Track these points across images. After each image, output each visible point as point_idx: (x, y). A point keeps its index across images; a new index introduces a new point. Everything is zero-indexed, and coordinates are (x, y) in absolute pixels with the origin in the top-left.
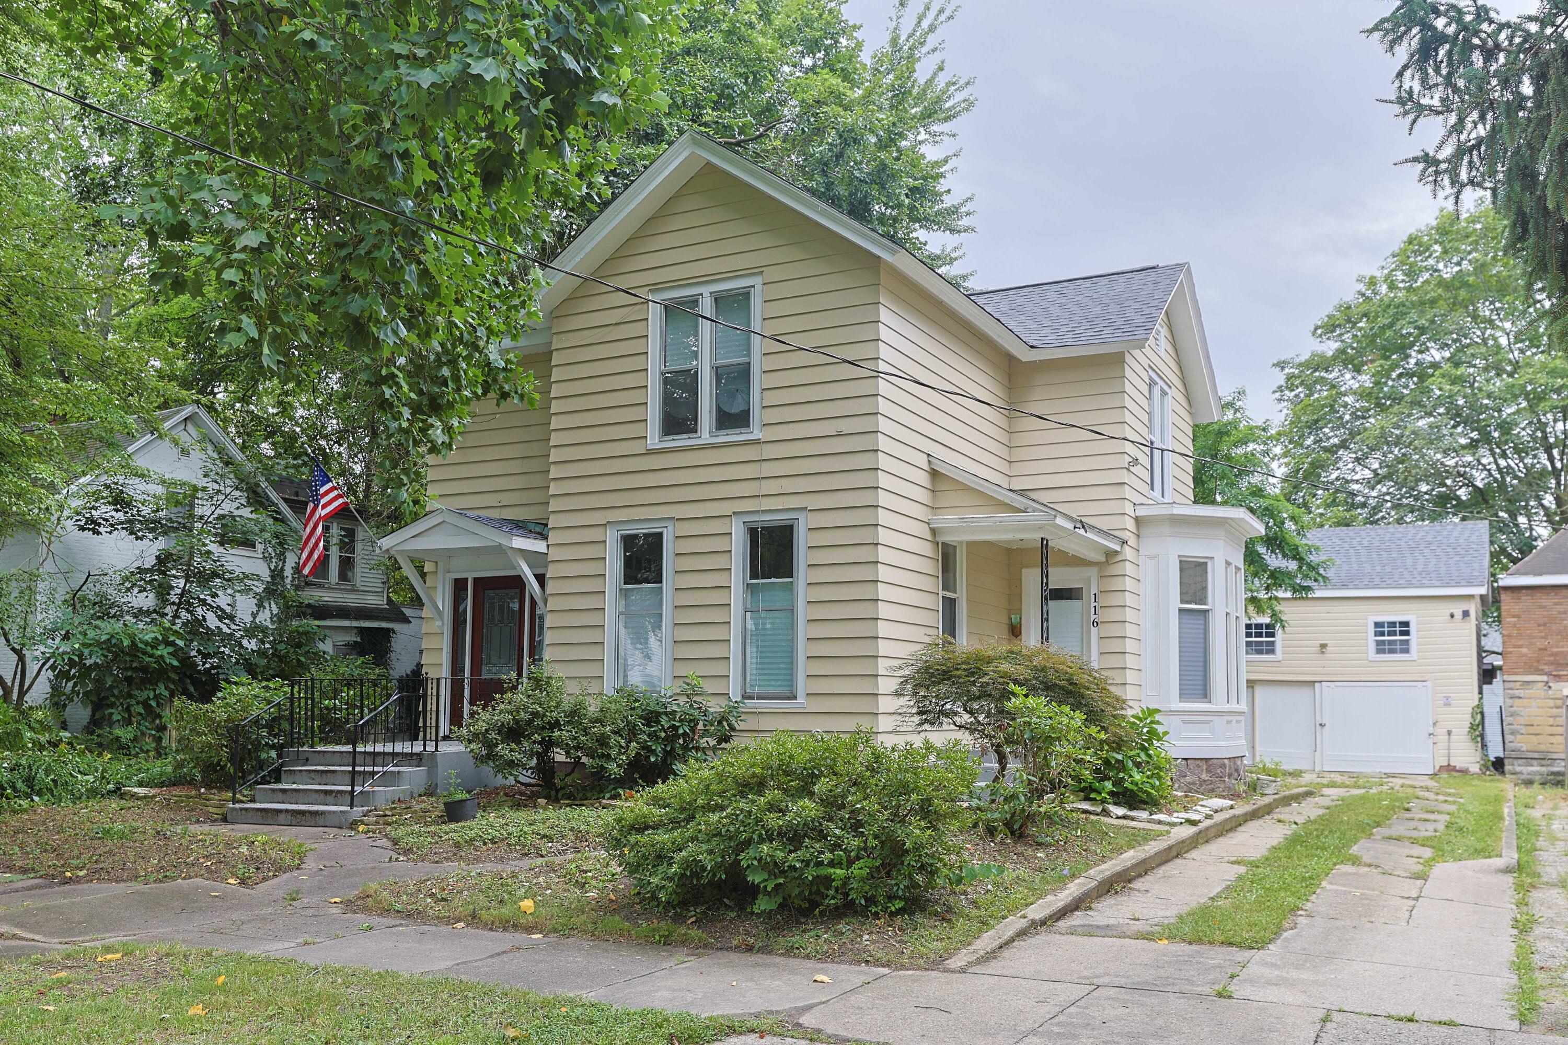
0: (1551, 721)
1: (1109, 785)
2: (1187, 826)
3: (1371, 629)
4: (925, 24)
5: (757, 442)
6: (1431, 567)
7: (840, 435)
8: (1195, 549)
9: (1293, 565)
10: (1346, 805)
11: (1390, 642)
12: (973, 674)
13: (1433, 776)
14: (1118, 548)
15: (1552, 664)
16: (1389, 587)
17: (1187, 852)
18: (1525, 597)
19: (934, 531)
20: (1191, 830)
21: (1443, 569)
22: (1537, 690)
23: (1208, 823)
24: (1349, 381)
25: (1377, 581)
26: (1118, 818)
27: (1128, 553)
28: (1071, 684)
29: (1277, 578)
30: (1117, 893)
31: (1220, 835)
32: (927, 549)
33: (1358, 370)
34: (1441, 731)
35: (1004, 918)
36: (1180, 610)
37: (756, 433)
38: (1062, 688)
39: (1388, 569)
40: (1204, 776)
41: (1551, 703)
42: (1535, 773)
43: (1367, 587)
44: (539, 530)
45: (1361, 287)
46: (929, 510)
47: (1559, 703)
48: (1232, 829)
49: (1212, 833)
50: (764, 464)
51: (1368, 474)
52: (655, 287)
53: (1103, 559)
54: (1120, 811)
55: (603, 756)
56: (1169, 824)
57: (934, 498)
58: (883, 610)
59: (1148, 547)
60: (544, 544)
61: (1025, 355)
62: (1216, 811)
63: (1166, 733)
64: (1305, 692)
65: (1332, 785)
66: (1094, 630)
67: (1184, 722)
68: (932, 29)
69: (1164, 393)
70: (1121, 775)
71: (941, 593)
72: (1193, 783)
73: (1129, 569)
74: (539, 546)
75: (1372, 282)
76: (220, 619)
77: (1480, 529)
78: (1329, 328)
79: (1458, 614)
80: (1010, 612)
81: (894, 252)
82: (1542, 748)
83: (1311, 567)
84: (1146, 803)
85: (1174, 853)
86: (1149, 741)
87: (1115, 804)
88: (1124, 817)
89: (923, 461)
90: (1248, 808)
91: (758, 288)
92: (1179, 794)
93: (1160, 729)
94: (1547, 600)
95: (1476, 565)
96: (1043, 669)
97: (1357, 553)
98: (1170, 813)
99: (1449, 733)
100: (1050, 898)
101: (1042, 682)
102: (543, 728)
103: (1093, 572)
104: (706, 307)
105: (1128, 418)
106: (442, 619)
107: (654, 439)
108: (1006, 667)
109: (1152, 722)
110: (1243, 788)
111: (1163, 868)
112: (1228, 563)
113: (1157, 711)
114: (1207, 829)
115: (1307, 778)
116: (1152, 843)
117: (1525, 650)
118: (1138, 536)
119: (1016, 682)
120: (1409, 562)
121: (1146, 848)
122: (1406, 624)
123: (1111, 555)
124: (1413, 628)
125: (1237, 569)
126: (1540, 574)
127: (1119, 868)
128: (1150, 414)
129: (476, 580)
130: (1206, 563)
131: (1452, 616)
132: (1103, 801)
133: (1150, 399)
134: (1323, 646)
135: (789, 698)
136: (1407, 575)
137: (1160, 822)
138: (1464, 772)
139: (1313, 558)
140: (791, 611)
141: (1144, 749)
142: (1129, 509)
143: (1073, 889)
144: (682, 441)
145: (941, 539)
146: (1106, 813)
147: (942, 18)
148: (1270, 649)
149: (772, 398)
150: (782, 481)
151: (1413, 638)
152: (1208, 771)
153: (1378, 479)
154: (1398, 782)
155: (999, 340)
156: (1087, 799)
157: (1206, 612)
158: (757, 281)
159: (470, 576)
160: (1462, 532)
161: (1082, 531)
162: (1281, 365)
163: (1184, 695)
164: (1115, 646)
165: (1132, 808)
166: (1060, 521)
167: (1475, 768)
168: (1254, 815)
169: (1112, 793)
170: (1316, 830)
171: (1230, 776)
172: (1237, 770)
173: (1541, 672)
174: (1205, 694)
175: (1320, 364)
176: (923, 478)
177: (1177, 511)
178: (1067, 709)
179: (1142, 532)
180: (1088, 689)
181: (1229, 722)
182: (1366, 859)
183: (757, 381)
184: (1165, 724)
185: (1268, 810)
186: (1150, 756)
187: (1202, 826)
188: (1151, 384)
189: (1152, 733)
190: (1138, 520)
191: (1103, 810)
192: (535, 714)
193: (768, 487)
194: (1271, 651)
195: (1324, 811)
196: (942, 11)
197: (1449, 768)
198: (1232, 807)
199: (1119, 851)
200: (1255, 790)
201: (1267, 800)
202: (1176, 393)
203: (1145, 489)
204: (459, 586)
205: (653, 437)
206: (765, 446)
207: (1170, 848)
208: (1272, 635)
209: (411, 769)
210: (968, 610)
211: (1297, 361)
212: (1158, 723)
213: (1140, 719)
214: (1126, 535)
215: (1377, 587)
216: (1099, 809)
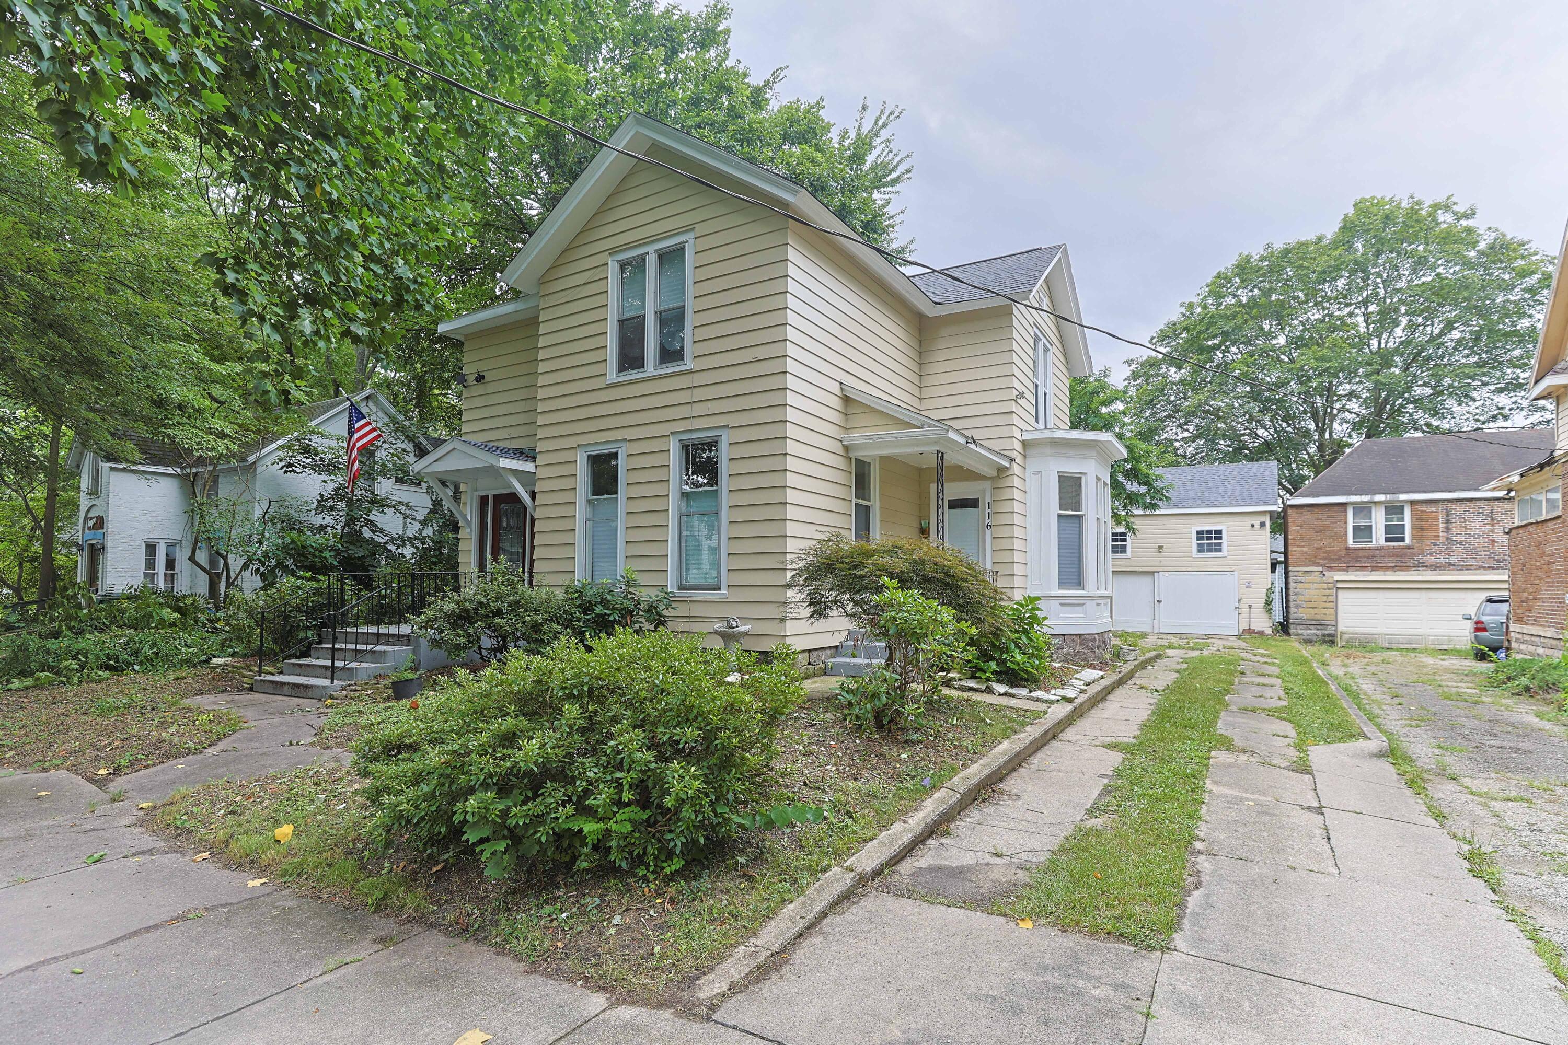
0: (1325, 598)
1: (993, 665)
2: (1064, 704)
3: (1195, 536)
4: (880, 123)
5: (688, 372)
6: (1237, 493)
7: (755, 361)
8: (1071, 467)
9: (1143, 489)
10: (1195, 669)
11: (1209, 545)
12: (855, 567)
13: (1239, 637)
14: (1007, 465)
15: (1324, 558)
16: (1208, 506)
17: (1062, 731)
18: (1305, 511)
19: (847, 448)
20: (1069, 707)
21: (1246, 493)
22: (1316, 577)
23: (1083, 697)
24: (1174, 374)
25: (1199, 502)
26: (1000, 695)
27: (1016, 469)
28: (950, 576)
29: (1132, 499)
30: (984, 800)
31: (1093, 706)
32: (840, 462)
33: (1180, 368)
34: (1244, 605)
35: (825, 870)
36: (1059, 516)
37: (689, 363)
38: (939, 580)
39: (1206, 494)
40: (1078, 648)
41: (1325, 586)
42: (1313, 635)
43: (1191, 507)
44: (528, 455)
45: (1183, 310)
46: (842, 430)
47: (1331, 586)
48: (1103, 699)
49: (1086, 706)
50: (695, 390)
51: (1186, 434)
52: (613, 251)
53: (995, 474)
54: (1002, 688)
55: (536, 641)
56: (1047, 702)
57: (847, 420)
58: (791, 512)
59: (1033, 465)
60: (533, 465)
61: (931, 312)
62: (1088, 684)
63: (1045, 618)
64: (1147, 580)
65: (1171, 647)
66: (988, 532)
67: (1062, 605)
68: (884, 125)
69: (1046, 350)
70: (1004, 656)
71: (854, 500)
72: (1069, 654)
73: (1017, 482)
74: (529, 467)
75: (1191, 306)
76: (374, 532)
77: (1270, 467)
78: (1163, 337)
79: (1257, 524)
80: (921, 518)
81: (795, 193)
82: (1318, 617)
83: (1158, 491)
84: (1027, 680)
85: (1050, 735)
86: (1031, 625)
87: (998, 681)
88: (1006, 694)
89: (836, 389)
90: (1115, 677)
91: (691, 242)
92: (1057, 665)
93: (1040, 614)
94: (1321, 514)
95: (1270, 491)
96: (923, 562)
97: (1184, 483)
98: (1047, 690)
99: (1250, 607)
100: (898, 826)
101: (918, 575)
102: (487, 616)
103: (987, 485)
104: (651, 262)
105: (1016, 372)
106: (470, 527)
107: (612, 375)
108: (886, 560)
109: (1033, 609)
110: (1109, 656)
111: (1039, 755)
112: (1098, 479)
113: (1039, 599)
114: (1082, 704)
115: (1151, 639)
116: (1028, 729)
117: (1305, 549)
118: (1025, 457)
119: (892, 576)
120: (1221, 489)
121: (1022, 736)
122: (1220, 532)
123: (1002, 470)
124: (1224, 535)
125: (1105, 484)
126: (1318, 496)
127: (988, 771)
128: (1035, 362)
129: (495, 496)
130: (1080, 478)
131: (1253, 526)
132: (988, 679)
133: (1035, 349)
134: (1160, 548)
135: (714, 589)
136: (1220, 499)
137: (1038, 700)
138: (1261, 634)
139: (1159, 484)
140: (716, 514)
141: (1025, 632)
142: (1017, 434)
143: (930, 808)
144: (633, 375)
145: (854, 455)
146: (989, 690)
147: (892, 118)
148: (1123, 550)
149: (702, 334)
150: (709, 403)
151: (1224, 541)
152: (1081, 644)
153: (1193, 439)
154: (1219, 643)
155: (907, 295)
156: (973, 677)
157: (1080, 517)
158: (690, 236)
159: (490, 493)
160: (1258, 469)
161: (972, 446)
162: (1129, 362)
163: (1062, 584)
164: (1005, 544)
165: (1013, 685)
166: (951, 435)
167: (1269, 631)
168: (1120, 683)
169: (995, 673)
170: (1178, 700)
171: (1099, 647)
172: (1104, 642)
173: (1318, 565)
174: (1079, 583)
175: (1152, 364)
176: (836, 402)
177: (1058, 434)
178: (934, 603)
179: (1028, 453)
180: (966, 581)
181: (1098, 605)
182: (1238, 743)
183: (690, 320)
184: (1045, 609)
185: (1130, 675)
186: (1030, 639)
187: (1077, 702)
188: (1037, 339)
189: (1034, 618)
190: (1025, 444)
191: (987, 687)
192: (481, 604)
193: (699, 409)
194: (1124, 552)
195: (1177, 675)
196: (892, 113)
197: (1250, 631)
198: (1102, 677)
199: (991, 744)
200: (1118, 657)
201: (1129, 667)
202: (1055, 350)
203: (1032, 420)
204: (484, 500)
205: (612, 374)
206: (696, 375)
207: (1046, 732)
208: (1125, 540)
209: (398, 648)
210: (881, 515)
211: (1140, 360)
212: (1038, 609)
213: (1022, 605)
214: (1014, 454)
215: (1198, 506)
216: (983, 687)
